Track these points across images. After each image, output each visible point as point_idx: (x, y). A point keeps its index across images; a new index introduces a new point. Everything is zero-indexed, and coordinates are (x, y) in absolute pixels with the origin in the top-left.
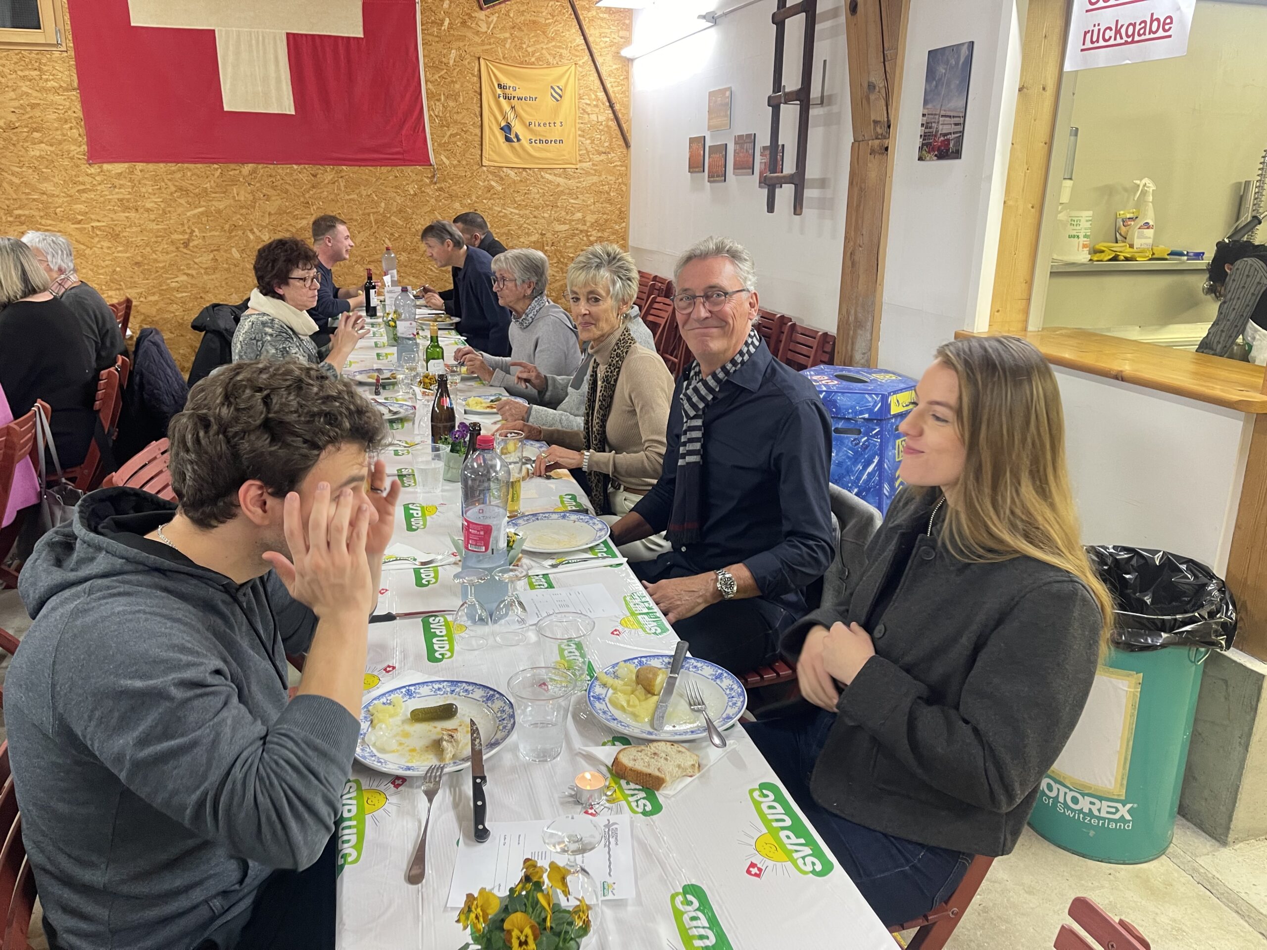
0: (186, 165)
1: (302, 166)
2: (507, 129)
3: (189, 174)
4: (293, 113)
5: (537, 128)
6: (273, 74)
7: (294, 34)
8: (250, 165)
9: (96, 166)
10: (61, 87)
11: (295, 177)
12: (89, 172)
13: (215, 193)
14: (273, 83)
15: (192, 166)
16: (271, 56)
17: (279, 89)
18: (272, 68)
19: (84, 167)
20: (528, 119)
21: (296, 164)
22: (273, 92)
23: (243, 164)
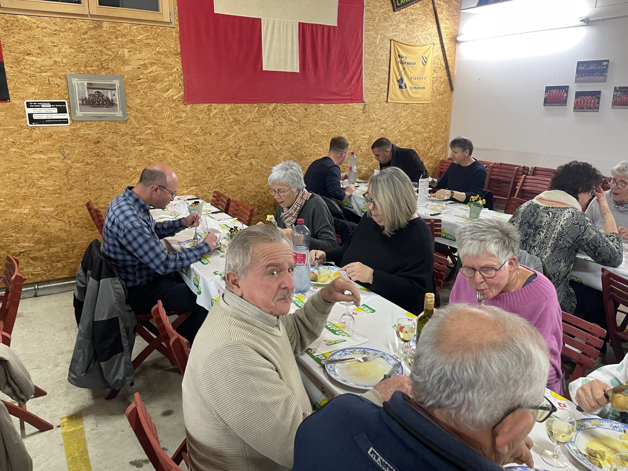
0: (239, 105)
1: (300, 104)
2: (401, 81)
3: (240, 110)
4: (298, 72)
5: (414, 81)
6: (290, 48)
7: (303, 23)
8: (274, 104)
9: (189, 106)
10: (170, 52)
11: (296, 111)
12: (185, 110)
13: (254, 122)
14: (289, 52)
15: (242, 105)
16: (290, 37)
17: (292, 57)
18: (290, 44)
19: (182, 106)
20: (410, 75)
21: (297, 103)
22: (289, 59)
23: (270, 103)
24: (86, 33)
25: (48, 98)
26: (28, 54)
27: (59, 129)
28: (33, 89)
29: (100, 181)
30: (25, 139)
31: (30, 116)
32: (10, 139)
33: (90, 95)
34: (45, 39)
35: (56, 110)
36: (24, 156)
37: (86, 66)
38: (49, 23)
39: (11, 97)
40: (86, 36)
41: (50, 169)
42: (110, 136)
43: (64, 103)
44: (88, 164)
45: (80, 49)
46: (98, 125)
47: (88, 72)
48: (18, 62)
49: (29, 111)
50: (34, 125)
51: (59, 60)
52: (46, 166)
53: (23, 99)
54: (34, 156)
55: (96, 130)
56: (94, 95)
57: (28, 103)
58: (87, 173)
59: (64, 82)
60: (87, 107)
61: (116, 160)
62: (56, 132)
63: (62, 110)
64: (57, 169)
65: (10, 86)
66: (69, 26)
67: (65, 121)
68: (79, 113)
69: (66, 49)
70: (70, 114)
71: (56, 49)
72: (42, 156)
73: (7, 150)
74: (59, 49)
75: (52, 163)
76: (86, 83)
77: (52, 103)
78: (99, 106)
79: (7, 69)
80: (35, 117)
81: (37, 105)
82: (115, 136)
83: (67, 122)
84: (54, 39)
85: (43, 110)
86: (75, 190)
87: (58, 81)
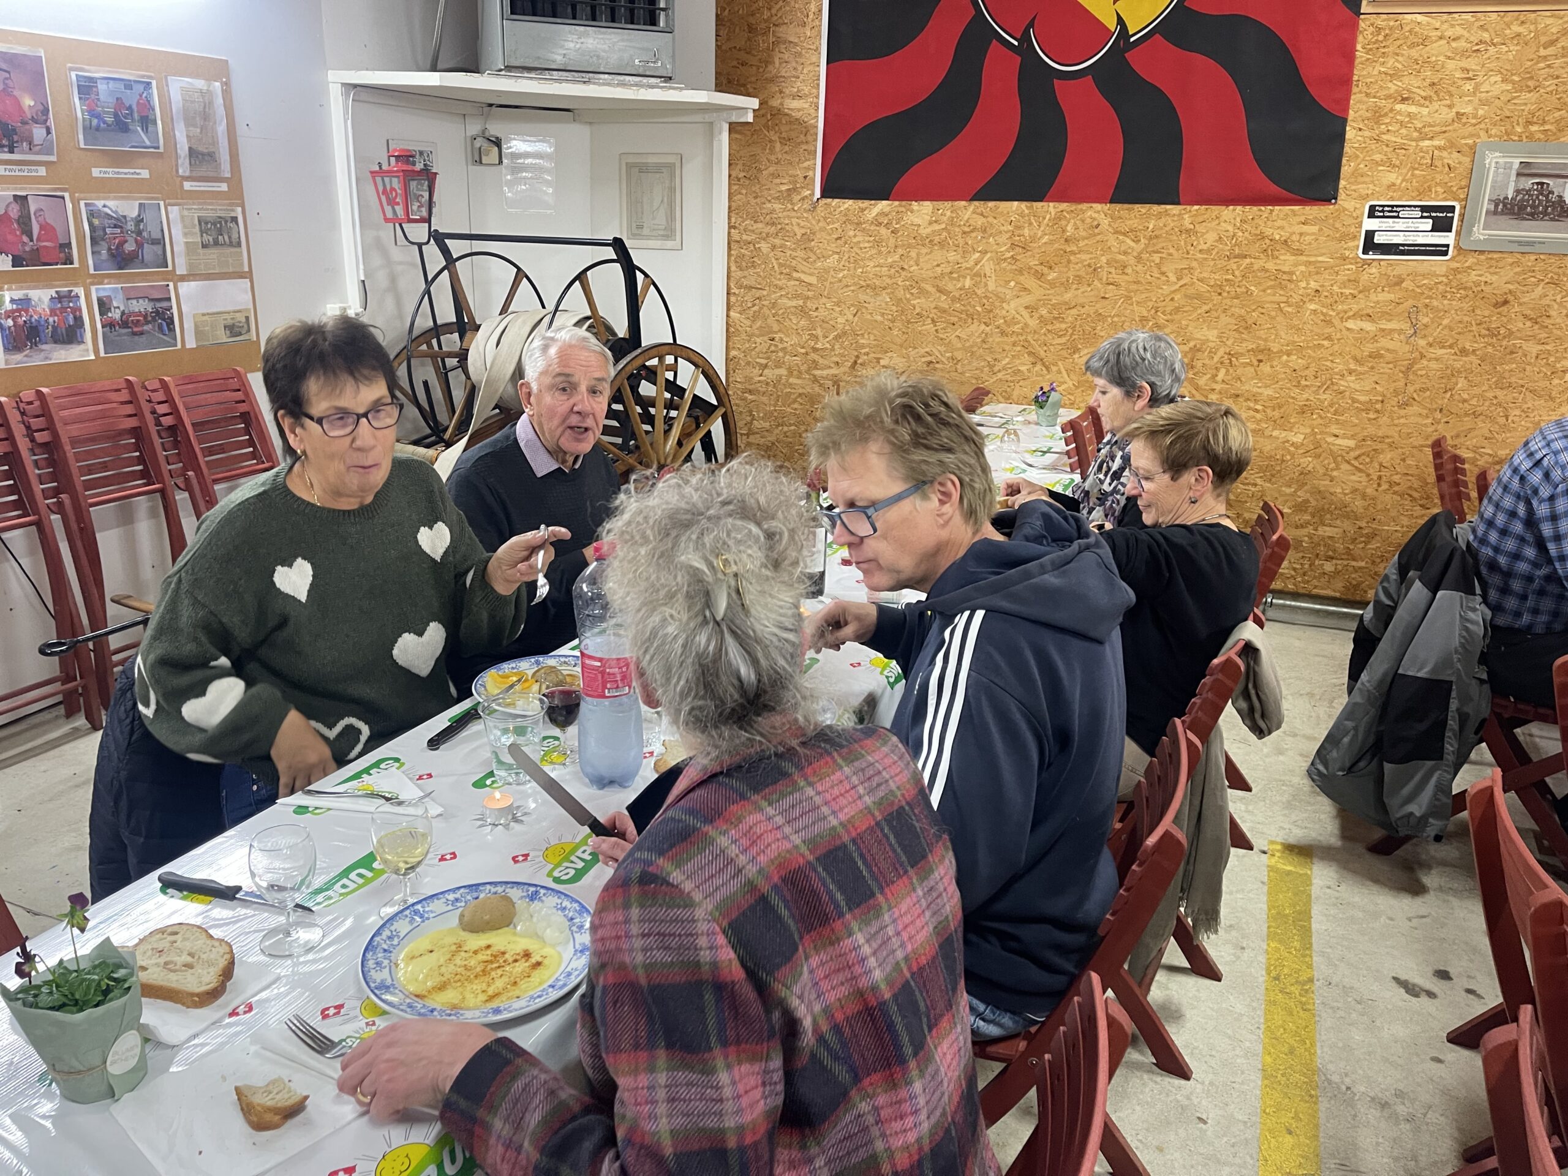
24: (1552, 43)
25: (1420, 195)
26: (1404, 100)
27: (1422, 269)
28: (1392, 177)
29: (1481, 397)
30: (1344, 285)
31: (1370, 235)
32: (1313, 285)
33: (1518, 192)
34: (1451, 65)
35: (1428, 224)
36: (1328, 322)
37: (1529, 123)
38: (1467, 26)
39: (1342, 195)
40: (1551, 51)
41: (1375, 356)
42: (1539, 290)
43: (1452, 209)
44: (1464, 352)
45: (1528, 82)
46: (1517, 263)
47: (1531, 137)
48: (1377, 116)
49: (1370, 224)
50: (1371, 256)
51: (1469, 109)
52: (1369, 348)
53: (1366, 197)
54: (1350, 324)
55: (1508, 273)
56: (1528, 192)
57: (1372, 209)
58: (1455, 373)
59: (1467, 160)
60: (1504, 220)
61: (1533, 348)
62: (1413, 275)
63: (1442, 225)
64: (1389, 357)
65: (1346, 169)
66: (1516, 28)
67: (1441, 250)
68: (1480, 233)
69: (1493, 86)
70: (1458, 233)
71: (1469, 86)
72: (1368, 326)
73: (1300, 306)
74: (1477, 87)
75: (1384, 342)
76: (1516, 163)
77: (1424, 209)
78: (1533, 216)
79: (1350, 133)
80: (1378, 239)
81: (1392, 212)
82: (1551, 291)
83: (1445, 253)
84: (1472, 63)
85: (1400, 224)
86: (1415, 409)
87: (1453, 158)
